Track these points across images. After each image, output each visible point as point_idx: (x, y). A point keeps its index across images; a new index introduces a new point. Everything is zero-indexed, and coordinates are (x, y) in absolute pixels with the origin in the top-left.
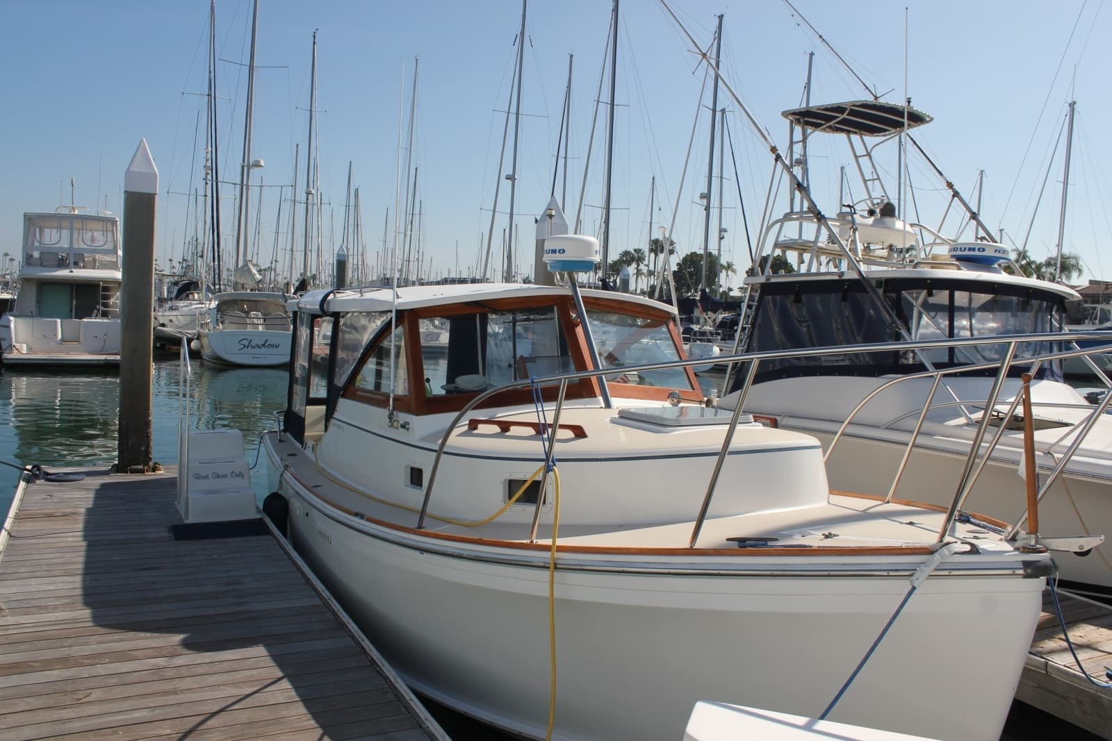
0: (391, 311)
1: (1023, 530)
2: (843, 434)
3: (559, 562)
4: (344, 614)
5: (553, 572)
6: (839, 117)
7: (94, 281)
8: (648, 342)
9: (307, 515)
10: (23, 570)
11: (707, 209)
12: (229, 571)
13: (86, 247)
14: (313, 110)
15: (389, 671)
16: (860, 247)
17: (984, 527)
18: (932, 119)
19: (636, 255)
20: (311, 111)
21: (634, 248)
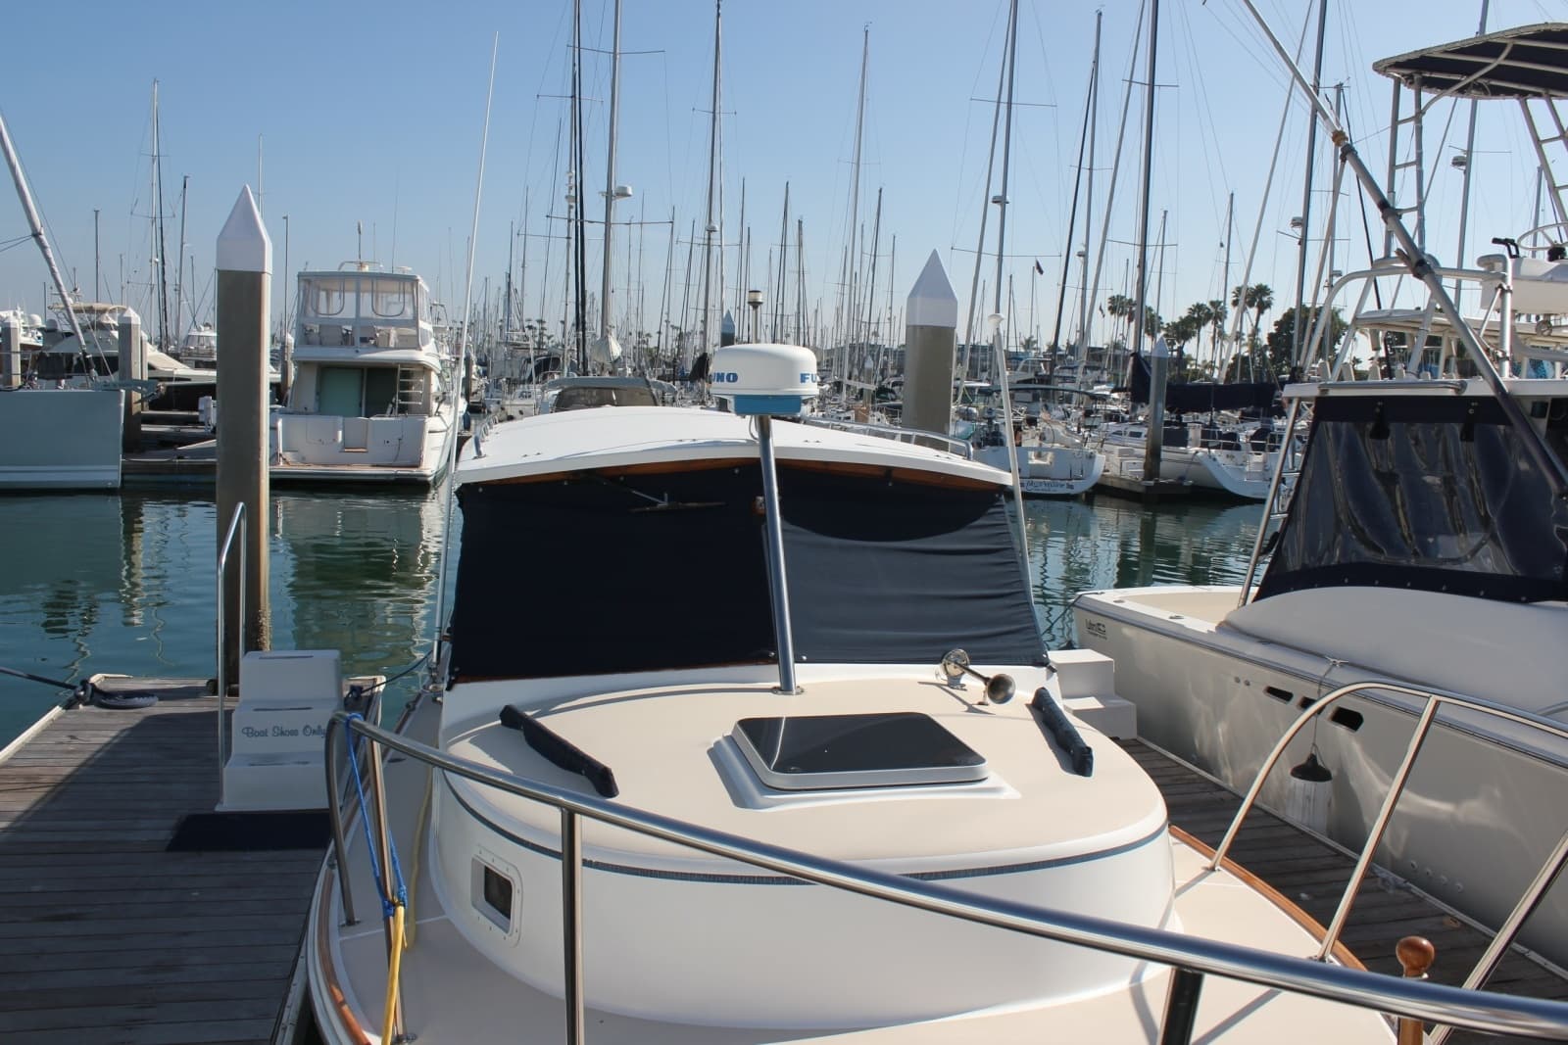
6: (1487, 65)
7: (391, 365)
8: (1197, 452)
11: (1303, 242)
13: (374, 316)
14: (717, 111)
19: (1213, 310)
20: (714, 112)
21: (1210, 300)
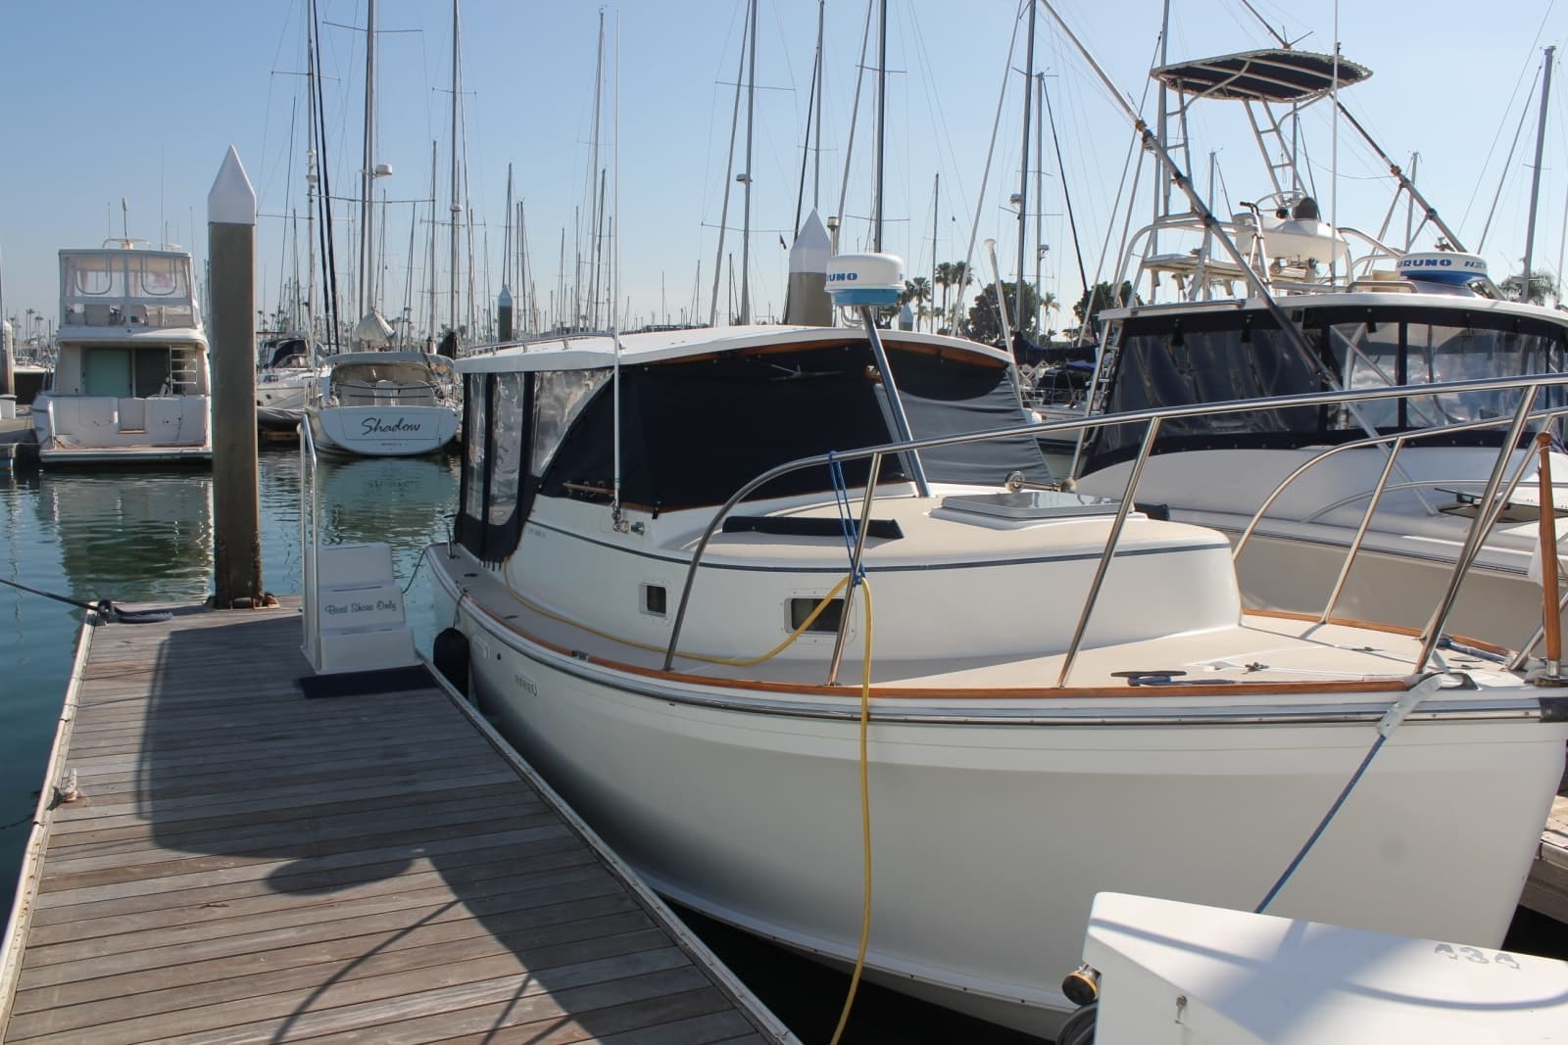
0: (612, 368)
1: (1533, 656)
2: (1252, 533)
3: (871, 711)
4: (552, 792)
5: (865, 725)
6: (1234, 75)
7: (160, 343)
9: (499, 657)
10: (103, 743)
11: (1022, 217)
12: (385, 739)
13: (147, 296)
14: (458, 90)
15: (624, 870)
16: (1268, 262)
17: (1473, 654)
18: (1370, 74)
19: (917, 287)
20: (454, 92)
21: (914, 277)
